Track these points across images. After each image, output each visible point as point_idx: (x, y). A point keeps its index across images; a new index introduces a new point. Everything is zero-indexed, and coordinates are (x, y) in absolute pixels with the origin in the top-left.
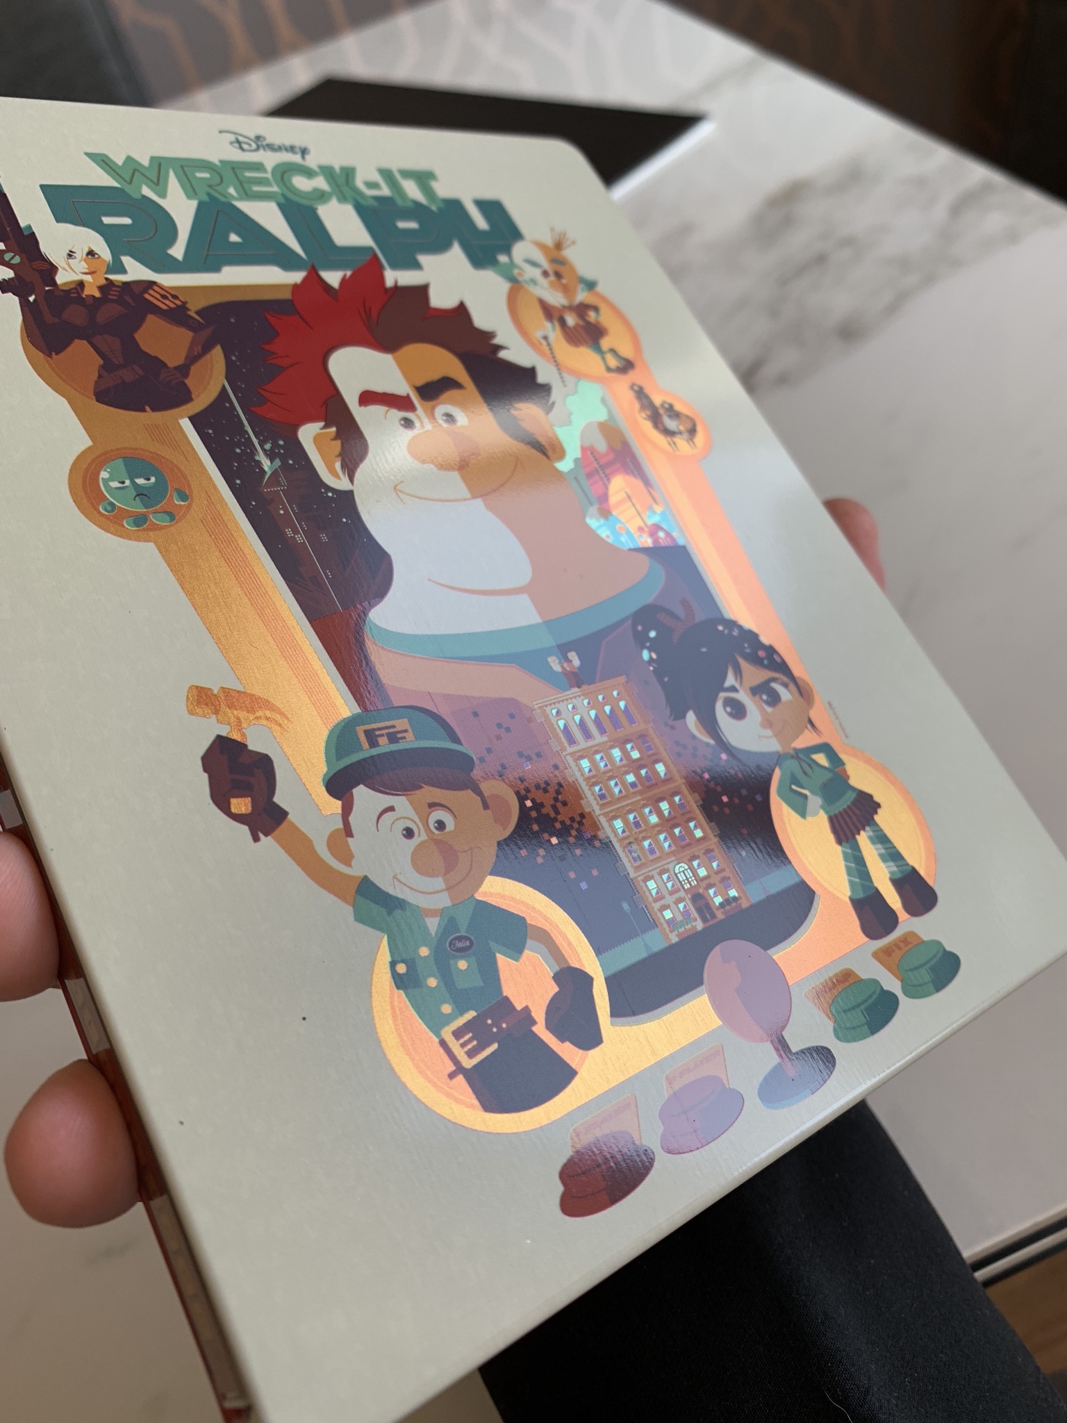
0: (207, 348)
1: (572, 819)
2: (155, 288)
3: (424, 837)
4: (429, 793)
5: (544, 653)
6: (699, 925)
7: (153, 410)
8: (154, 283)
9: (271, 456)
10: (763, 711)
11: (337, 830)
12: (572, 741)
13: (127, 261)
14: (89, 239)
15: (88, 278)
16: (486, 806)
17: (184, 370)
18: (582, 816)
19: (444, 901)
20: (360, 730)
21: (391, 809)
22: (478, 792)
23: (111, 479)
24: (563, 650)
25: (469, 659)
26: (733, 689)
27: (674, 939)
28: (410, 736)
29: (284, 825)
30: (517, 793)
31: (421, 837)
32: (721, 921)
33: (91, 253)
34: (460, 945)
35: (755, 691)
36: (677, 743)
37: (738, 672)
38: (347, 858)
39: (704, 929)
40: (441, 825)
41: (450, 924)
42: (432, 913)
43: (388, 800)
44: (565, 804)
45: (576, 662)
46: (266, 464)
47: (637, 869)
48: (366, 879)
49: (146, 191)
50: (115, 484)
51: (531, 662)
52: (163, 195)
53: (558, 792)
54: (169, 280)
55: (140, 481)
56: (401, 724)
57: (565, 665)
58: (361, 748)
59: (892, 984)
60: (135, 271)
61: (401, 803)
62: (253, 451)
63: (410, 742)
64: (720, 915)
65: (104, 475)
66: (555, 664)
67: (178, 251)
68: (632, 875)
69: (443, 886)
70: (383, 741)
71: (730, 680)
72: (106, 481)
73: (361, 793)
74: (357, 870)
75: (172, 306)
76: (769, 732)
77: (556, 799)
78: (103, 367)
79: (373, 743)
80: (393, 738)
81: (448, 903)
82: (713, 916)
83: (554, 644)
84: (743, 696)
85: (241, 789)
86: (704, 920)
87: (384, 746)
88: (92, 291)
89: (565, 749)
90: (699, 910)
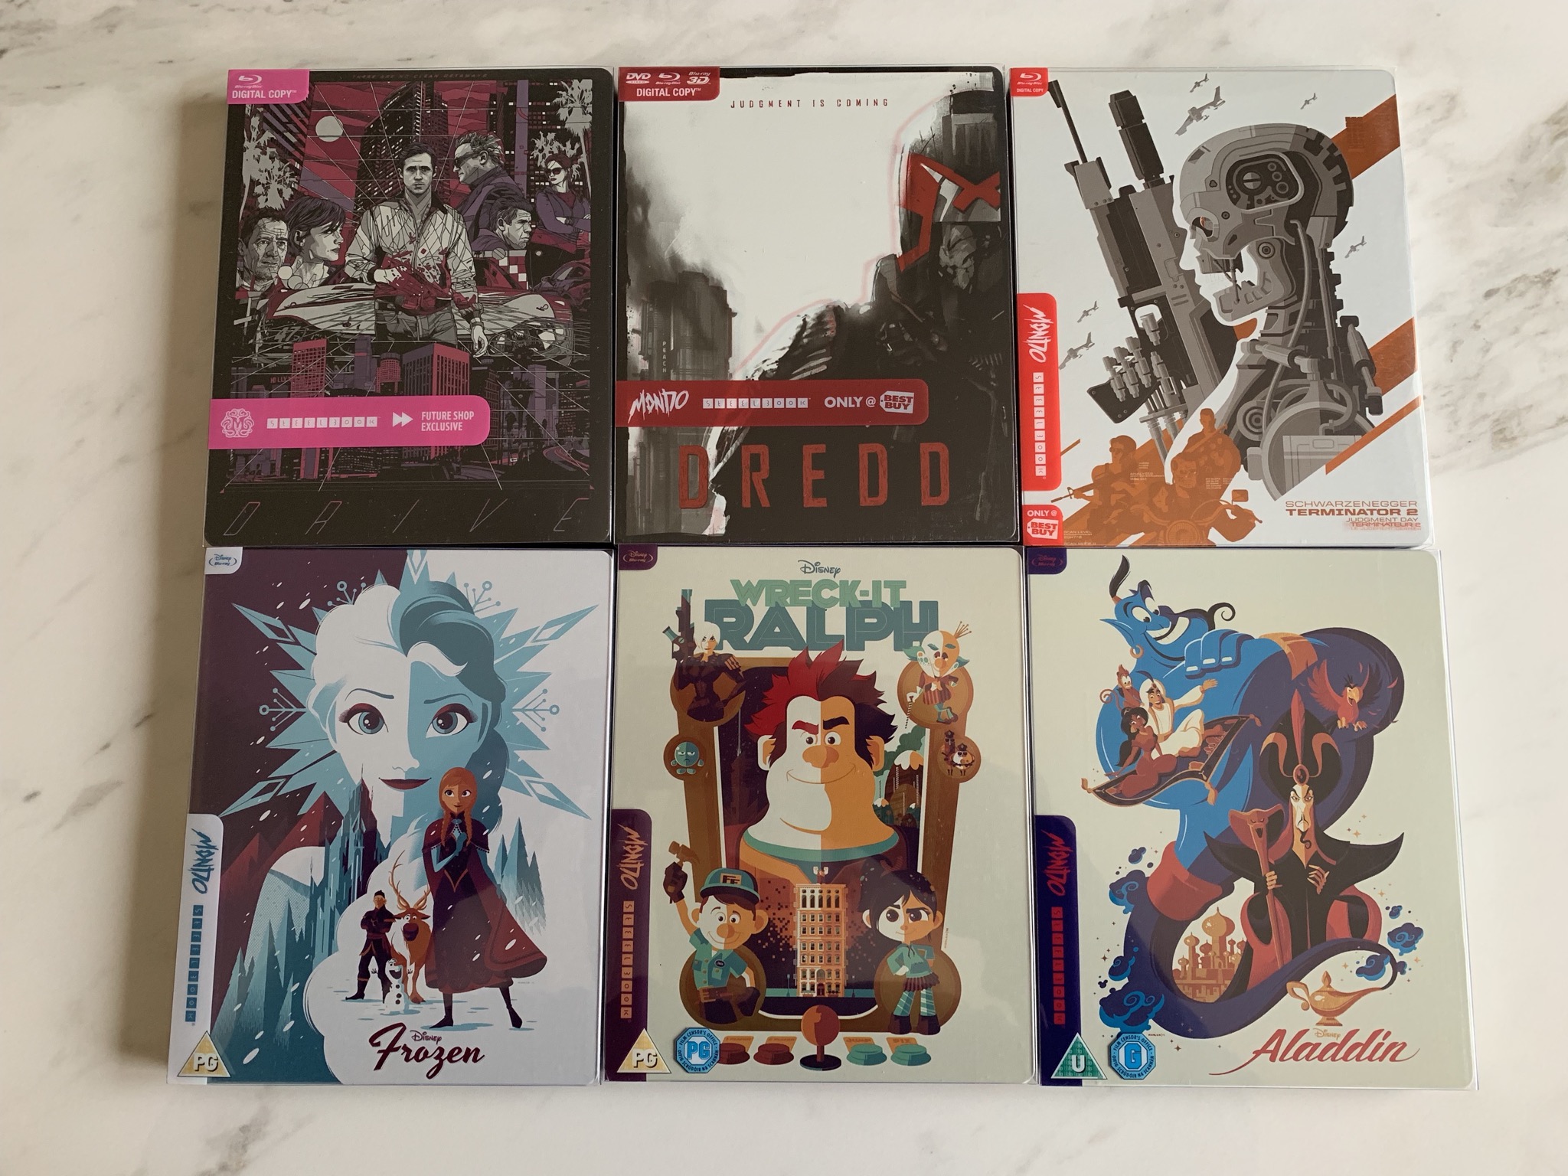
0: (740, 692)
1: (786, 937)
2: (731, 658)
3: (726, 922)
4: (736, 907)
5: (813, 864)
6: (815, 995)
7: (707, 721)
8: (731, 655)
9: (742, 749)
10: (906, 921)
11: (697, 909)
12: (804, 905)
13: (725, 642)
14: (714, 630)
15: (706, 652)
16: (754, 919)
17: (726, 702)
18: (791, 937)
19: (722, 947)
20: (722, 875)
21: (719, 908)
22: (754, 913)
23: (679, 751)
24: (823, 865)
25: (779, 858)
26: (898, 907)
27: (801, 995)
28: (739, 883)
29: (682, 901)
30: (769, 919)
31: (725, 922)
32: (826, 998)
33: (712, 638)
34: (719, 964)
35: (908, 911)
36: (852, 922)
37: (906, 900)
38: (696, 919)
39: (816, 997)
40: (734, 920)
41: (720, 955)
42: (715, 949)
43: (719, 904)
44: (786, 929)
45: (826, 872)
46: (739, 752)
47: (801, 965)
48: (699, 930)
49: (749, 603)
50: (680, 753)
51: (805, 866)
52: (754, 605)
53: (786, 924)
54: (739, 654)
55: (689, 753)
56: (739, 877)
57: (820, 872)
58: (719, 882)
59: (888, 1051)
60: (727, 648)
61: (724, 906)
62: (736, 747)
63: (738, 885)
64: (826, 995)
65: (678, 748)
66: (816, 871)
67: (748, 638)
68: (798, 966)
69: (724, 942)
70: (729, 881)
71: (899, 902)
72: (677, 751)
73: (712, 898)
74: (697, 925)
75: (734, 668)
76: (903, 932)
77: (784, 926)
78: (696, 698)
79: (725, 881)
80: (733, 882)
81: (723, 948)
82: (823, 994)
83: (821, 861)
84: (901, 912)
85: (674, 883)
86: (818, 994)
87: (728, 884)
88: (705, 659)
89: (799, 907)
90: (818, 990)
